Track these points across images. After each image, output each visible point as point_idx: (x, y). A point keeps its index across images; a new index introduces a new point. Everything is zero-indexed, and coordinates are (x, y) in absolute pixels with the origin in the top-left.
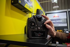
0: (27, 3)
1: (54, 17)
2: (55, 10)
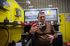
0: (5, 5)
1: (31, 14)
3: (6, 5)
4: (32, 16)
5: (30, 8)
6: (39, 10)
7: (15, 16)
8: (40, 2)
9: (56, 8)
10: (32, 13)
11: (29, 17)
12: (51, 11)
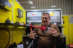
1: (33, 15)
2: (34, 9)
3: (8, 5)
4: (34, 17)
5: (32, 9)
6: (42, 11)
7: (17, 16)
8: (42, 2)
9: (60, 9)
12: (54, 12)
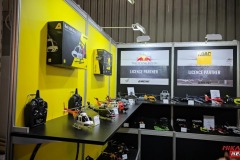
4: (142, 68)
6: (170, 49)
8: (169, 10)
9: (234, 43)
10: (144, 57)
11: (133, 72)
